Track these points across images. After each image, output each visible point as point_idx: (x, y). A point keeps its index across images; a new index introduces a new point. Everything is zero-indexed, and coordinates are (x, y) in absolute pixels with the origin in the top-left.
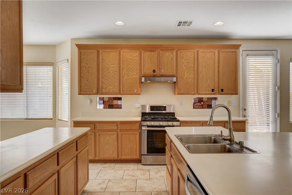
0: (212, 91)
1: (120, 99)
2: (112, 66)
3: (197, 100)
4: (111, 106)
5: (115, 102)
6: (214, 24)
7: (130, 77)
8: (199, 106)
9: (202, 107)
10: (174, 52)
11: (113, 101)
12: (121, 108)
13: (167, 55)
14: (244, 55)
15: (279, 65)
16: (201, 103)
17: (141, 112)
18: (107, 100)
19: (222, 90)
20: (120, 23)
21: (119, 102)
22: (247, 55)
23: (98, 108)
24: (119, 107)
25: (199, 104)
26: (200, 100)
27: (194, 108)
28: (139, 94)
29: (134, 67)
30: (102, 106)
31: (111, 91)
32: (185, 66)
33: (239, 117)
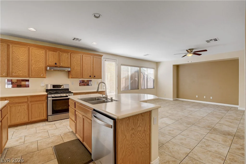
0: (90, 77)
1: (28, 81)
2: (22, 57)
3: (82, 81)
4: (19, 86)
5: (23, 83)
6: (92, 43)
7: (37, 66)
8: (83, 84)
9: (84, 85)
10: (69, 54)
11: (21, 82)
12: (29, 87)
13: (64, 55)
14: (104, 60)
15: (117, 66)
16: (83, 83)
17: (45, 89)
18: (16, 81)
19: (95, 76)
20: (32, 29)
21: (27, 83)
22: (105, 60)
23: (6, 87)
24: (28, 86)
25: (82, 83)
26: (83, 81)
27: (80, 86)
28: (44, 78)
29: (41, 60)
30: (10, 86)
31: (21, 75)
32: (75, 62)
33: (102, 89)
